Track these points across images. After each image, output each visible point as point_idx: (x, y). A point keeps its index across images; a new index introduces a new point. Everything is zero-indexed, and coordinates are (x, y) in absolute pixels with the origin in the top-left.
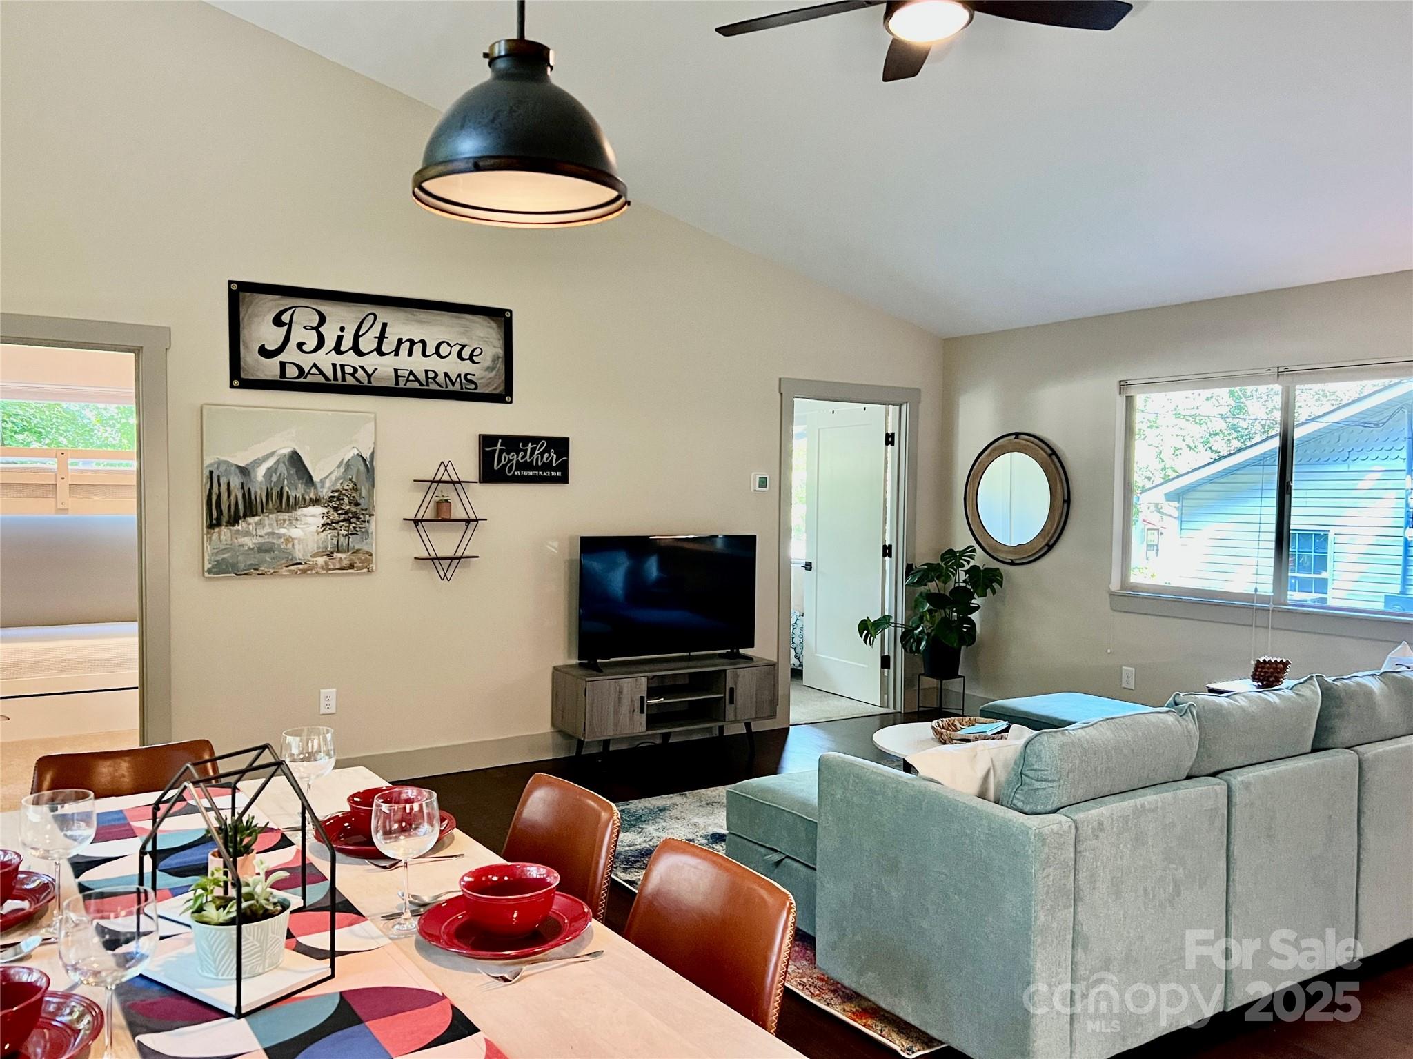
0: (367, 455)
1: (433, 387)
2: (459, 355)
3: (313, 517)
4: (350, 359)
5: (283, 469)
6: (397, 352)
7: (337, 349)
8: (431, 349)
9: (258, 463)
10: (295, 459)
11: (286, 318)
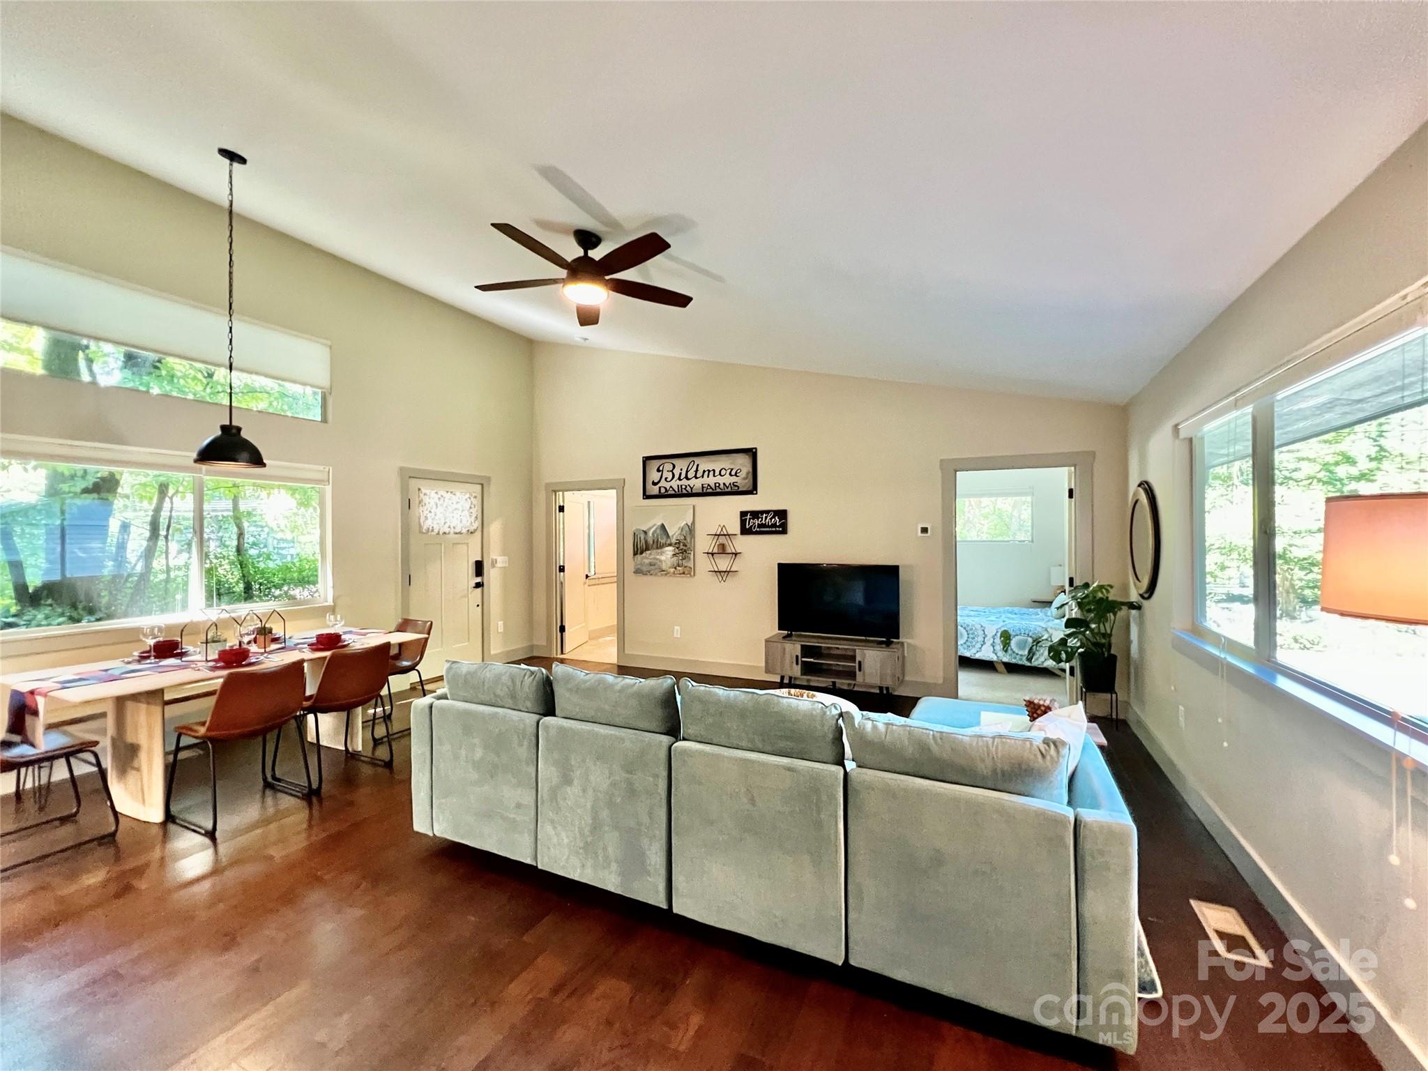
0: (690, 524)
1: (718, 490)
2: (730, 474)
3: (669, 550)
4: (685, 482)
5: (658, 531)
6: (703, 476)
7: (680, 479)
8: (717, 473)
9: (650, 529)
10: (663, 526)
11: (661, 469)
